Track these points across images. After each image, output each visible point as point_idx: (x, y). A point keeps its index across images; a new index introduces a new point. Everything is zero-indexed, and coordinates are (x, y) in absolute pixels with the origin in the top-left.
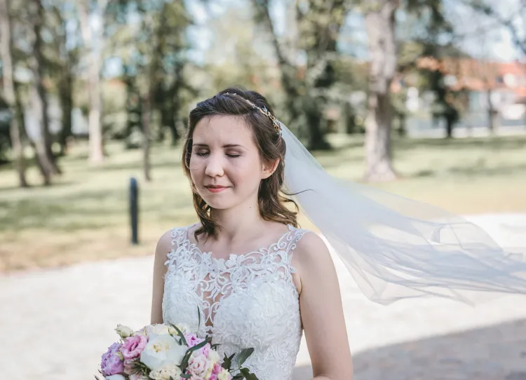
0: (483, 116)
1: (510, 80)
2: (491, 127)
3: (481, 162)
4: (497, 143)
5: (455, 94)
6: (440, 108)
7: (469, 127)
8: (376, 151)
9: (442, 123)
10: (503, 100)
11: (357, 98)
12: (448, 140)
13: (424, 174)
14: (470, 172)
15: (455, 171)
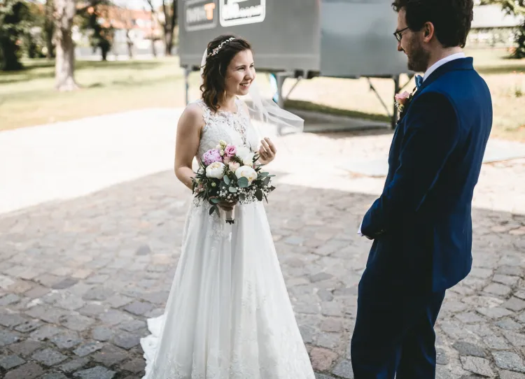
0: (125, 46)
1: (139, 22)
2: (131, 55)
3: (130, 78)
4: (136, 65)
5: (106, 30)
6: (96, 41)
7: (116, 55)
8: (63, 70)
9: (99, 51)
10: (136, 36)
11: (36, 30)
12: (104, 63)
13: (96, 85)
14: (125, 84)
15: (115, 83)
